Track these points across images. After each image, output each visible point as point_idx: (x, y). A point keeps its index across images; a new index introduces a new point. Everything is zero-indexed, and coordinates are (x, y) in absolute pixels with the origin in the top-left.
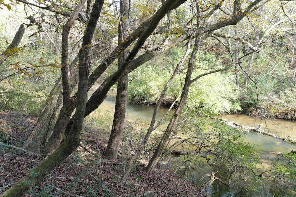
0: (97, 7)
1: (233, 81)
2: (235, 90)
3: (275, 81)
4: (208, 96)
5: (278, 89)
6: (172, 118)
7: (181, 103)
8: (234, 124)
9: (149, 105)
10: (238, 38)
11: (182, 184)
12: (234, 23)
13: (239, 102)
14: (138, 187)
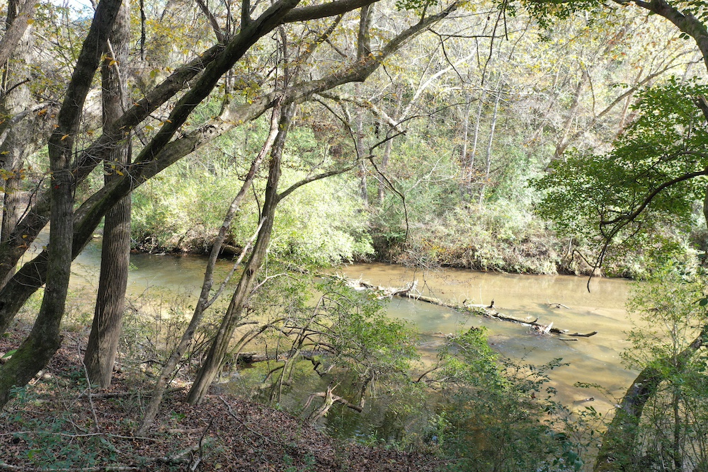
0: (95, 47)
1: (356, 193)
2: (360, 211)
3: (437, 189)
4: (305, 227)
5: (442, 205)
6: (241, 279)
7: (259, 244)
8: (362, 284)
9: (163, 254)
10: (365, 102)
11: (269, 418)
12: (361, 79)
13: (370, 237)
14: (179, 434)
